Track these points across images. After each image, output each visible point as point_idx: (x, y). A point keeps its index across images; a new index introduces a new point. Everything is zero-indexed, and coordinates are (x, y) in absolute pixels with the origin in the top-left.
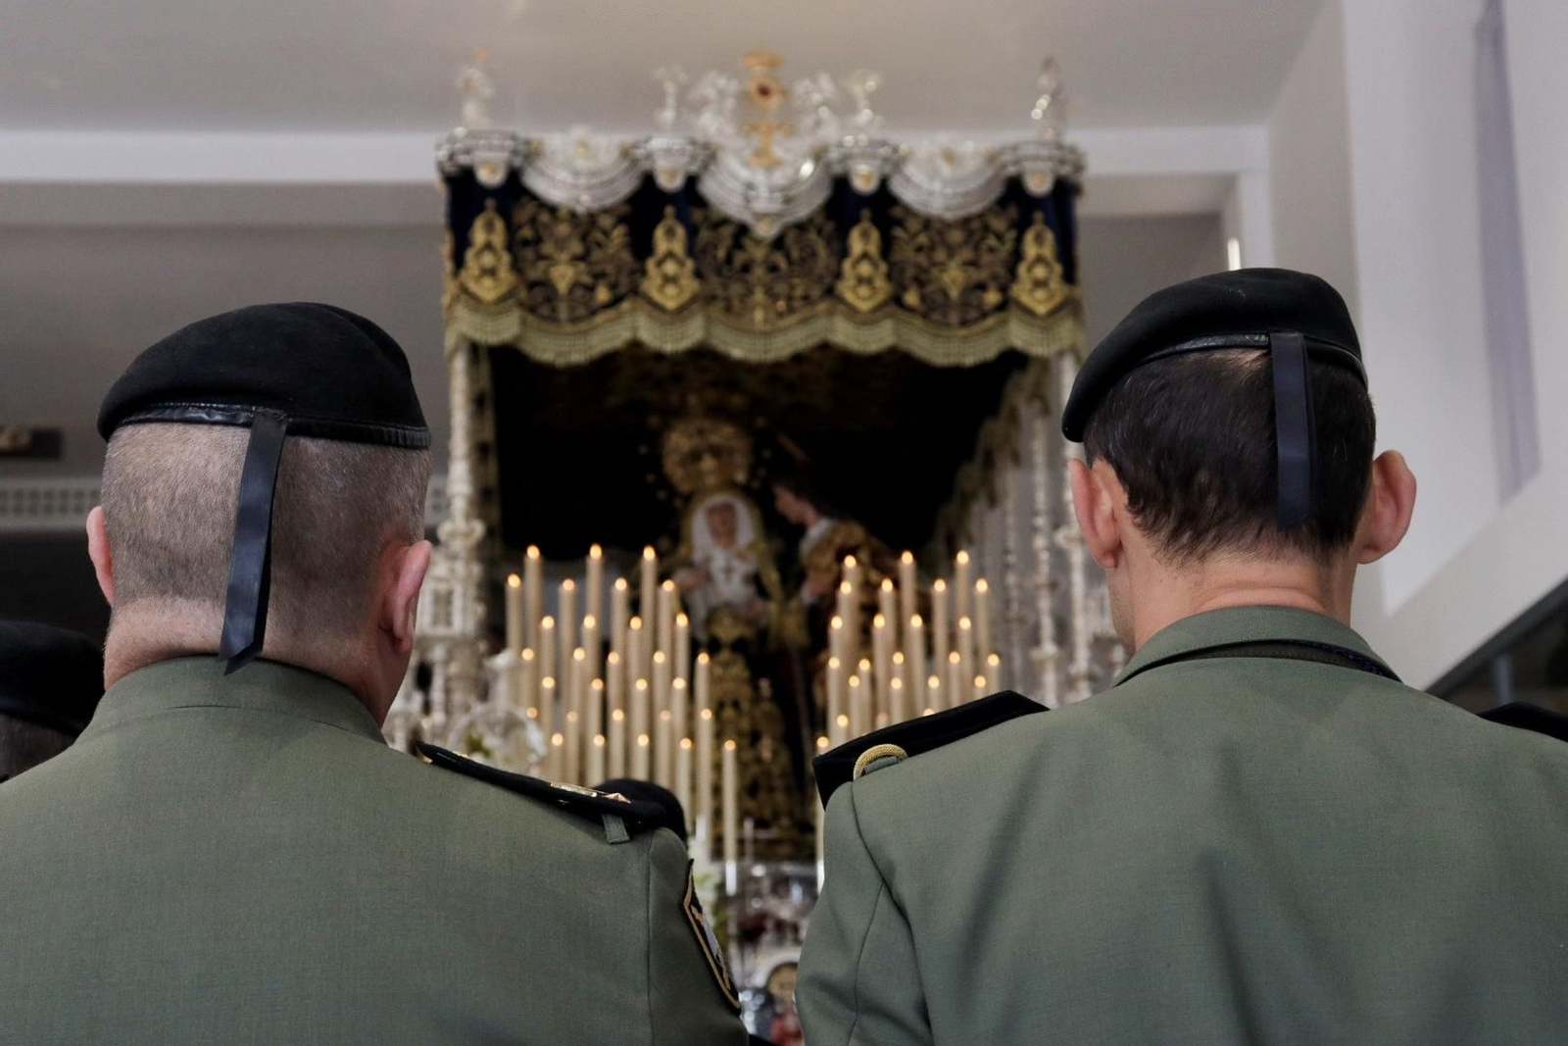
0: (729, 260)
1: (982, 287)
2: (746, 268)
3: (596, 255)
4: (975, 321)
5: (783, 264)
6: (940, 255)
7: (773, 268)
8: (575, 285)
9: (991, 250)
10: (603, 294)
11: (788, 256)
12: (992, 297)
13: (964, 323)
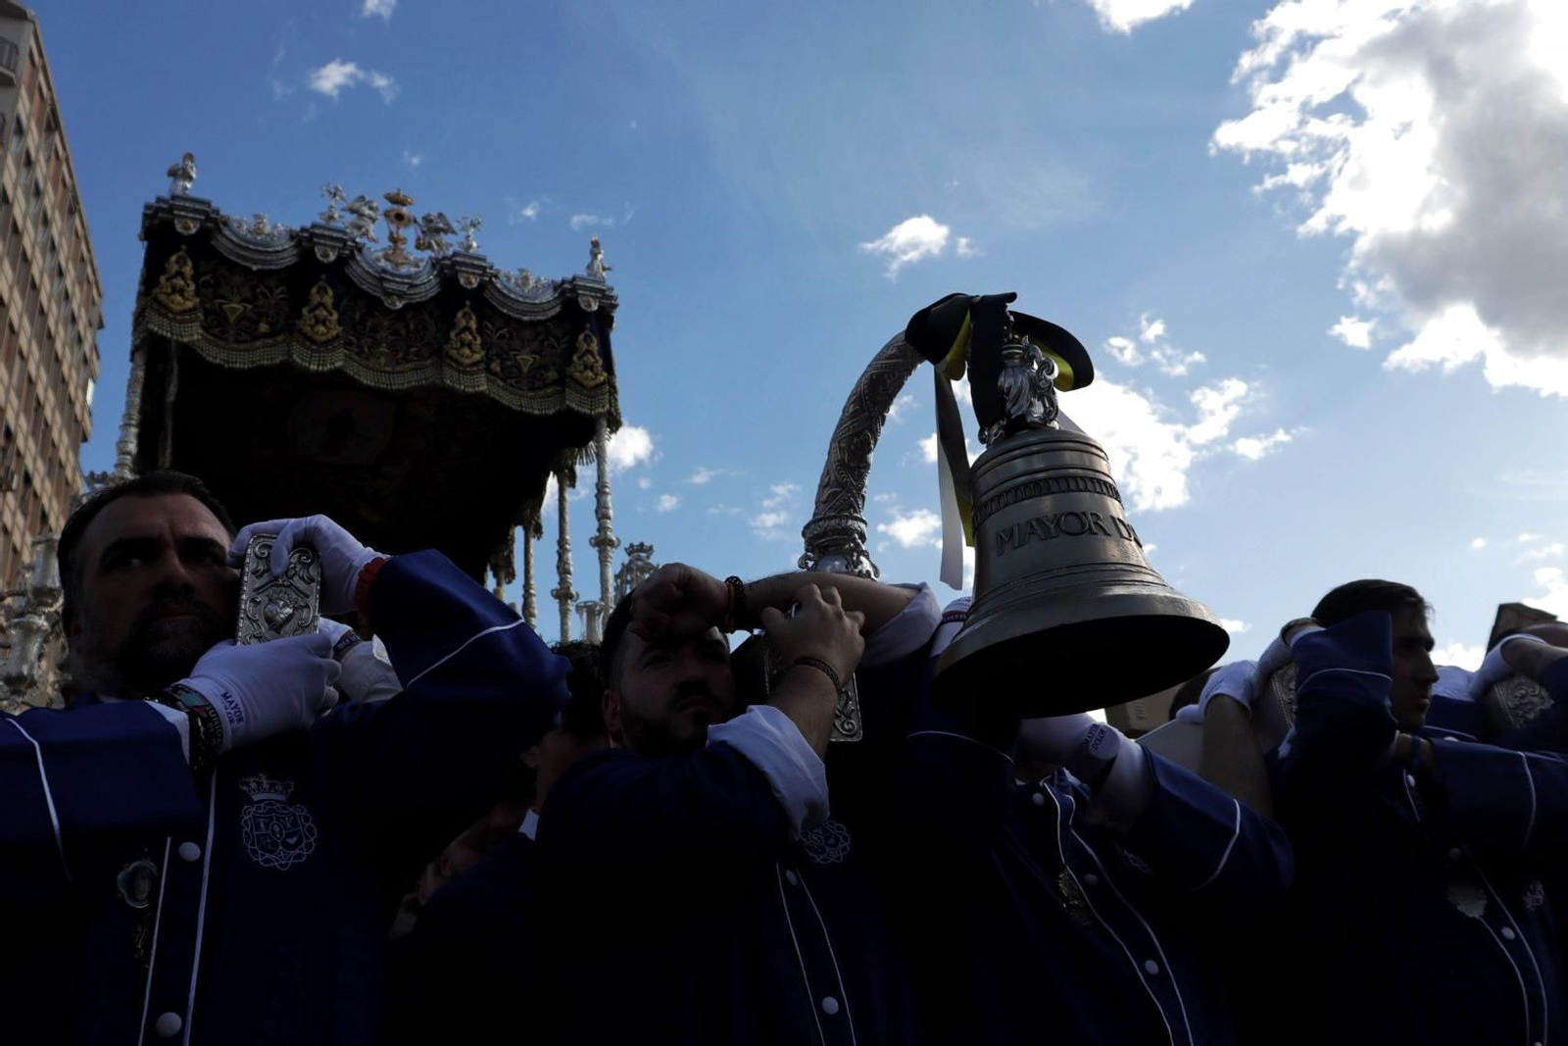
0: (362, 321)
1: (546, 368)
2: (375, 329)
3: (261, 301)
4: (539, 388)
5: (403, 332)
6: (517, 343)
7: (396, 333)
8: (243, 317)
9: (551, 346)
10: (264, 327)
11: (407, 327)
12: (552, 375)
13: (531, 389)
